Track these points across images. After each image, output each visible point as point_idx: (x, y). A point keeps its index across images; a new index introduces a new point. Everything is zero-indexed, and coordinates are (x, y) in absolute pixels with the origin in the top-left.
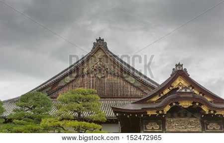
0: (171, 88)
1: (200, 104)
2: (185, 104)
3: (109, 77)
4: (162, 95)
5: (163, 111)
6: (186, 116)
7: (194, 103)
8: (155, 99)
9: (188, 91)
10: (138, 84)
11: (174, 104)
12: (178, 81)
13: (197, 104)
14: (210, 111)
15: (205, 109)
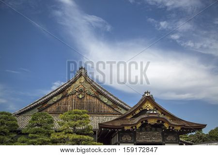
0: (141, 109)
1: (163, 122)
2: (152, 122)
3: (88, 97)
4: (134, 114)
5: (136, 127)
6: (151, 130)
7: (158, 121)
8: (129, 117)
9: (155, 112)
10: (110, 103)
11: (144, 122)
12: (146, 104)
13: (161, 122)
14: (170, 127)
15: (166, 125)
